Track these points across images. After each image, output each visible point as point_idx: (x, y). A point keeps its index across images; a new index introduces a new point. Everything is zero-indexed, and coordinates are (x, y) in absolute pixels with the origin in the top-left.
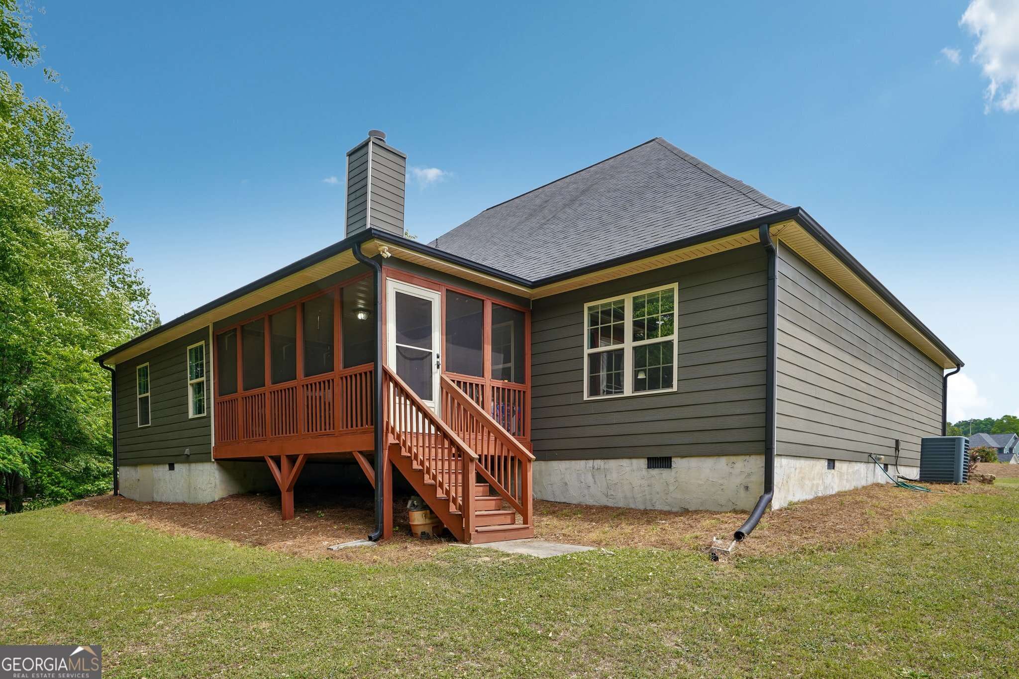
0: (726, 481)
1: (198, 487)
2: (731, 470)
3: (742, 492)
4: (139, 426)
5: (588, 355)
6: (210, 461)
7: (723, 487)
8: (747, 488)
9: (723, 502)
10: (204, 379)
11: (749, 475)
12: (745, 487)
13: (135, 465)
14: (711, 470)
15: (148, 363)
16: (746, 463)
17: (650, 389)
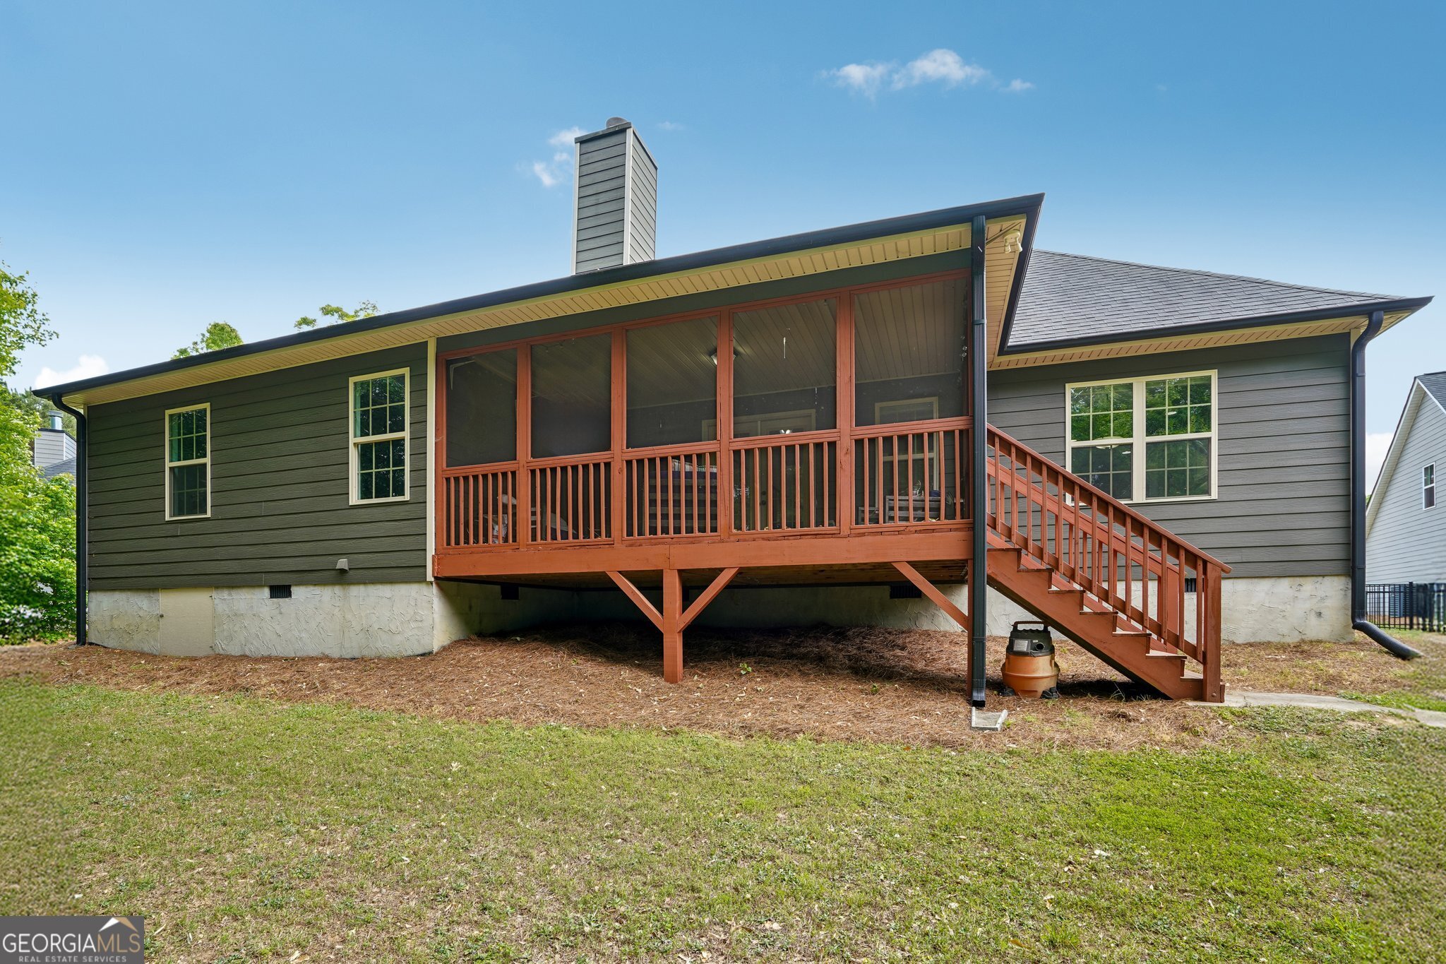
0: (1289, 606)
1: (376, 626)
2: (1297, 594)
3: (1313, 620)
4: (167, 518)
5: (1073, 448)
6: (422, 580)
7: (1285, 614)
8: (1319, 614)
9: (1285, 631)
10: (406, 434)
11: (1322, 599)
12: (1316, 613)
13: (153, 589)
14: (1267, 594)
15: (209, 404)
16: (1317, 585)
17: (1170, 495)
